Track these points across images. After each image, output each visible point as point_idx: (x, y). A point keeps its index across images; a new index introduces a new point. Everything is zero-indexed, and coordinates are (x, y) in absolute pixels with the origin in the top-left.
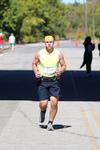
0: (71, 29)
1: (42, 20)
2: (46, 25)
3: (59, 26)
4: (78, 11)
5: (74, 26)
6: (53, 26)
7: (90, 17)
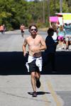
0: (32, 20)
1: (10, 14)
2: (13, 17)
3: (24, 18)
4: (38, 6)
5: (35, 18)
6: (19, 18)
7: (46, 11)
